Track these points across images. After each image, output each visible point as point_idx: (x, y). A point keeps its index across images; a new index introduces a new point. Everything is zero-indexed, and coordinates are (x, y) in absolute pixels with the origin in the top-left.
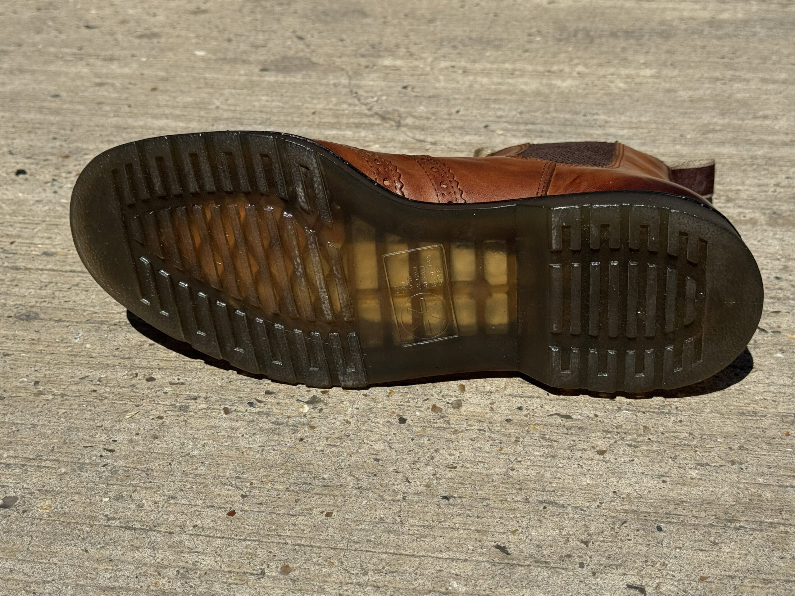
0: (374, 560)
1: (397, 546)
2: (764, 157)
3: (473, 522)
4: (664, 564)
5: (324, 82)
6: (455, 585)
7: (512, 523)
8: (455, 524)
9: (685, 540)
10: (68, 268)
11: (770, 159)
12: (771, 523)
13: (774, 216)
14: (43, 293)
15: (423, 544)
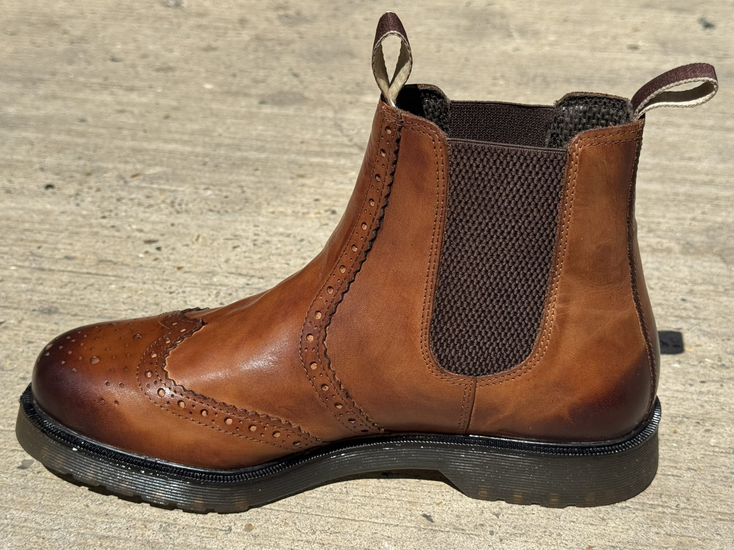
0: (322, 522)
1: (342, 512)
2: (685, 194)
3: (406, 495)
4: (559, 535)
5: (313, 115)
6: (386, 545)
7: (438, 497)
8: (391, 495)
9: (579, 516)
10: (85, 270)
11: (690, 196)
12: (652, 505)
13: (687, 246)
14: (63, 291)
15: (363, 511)
